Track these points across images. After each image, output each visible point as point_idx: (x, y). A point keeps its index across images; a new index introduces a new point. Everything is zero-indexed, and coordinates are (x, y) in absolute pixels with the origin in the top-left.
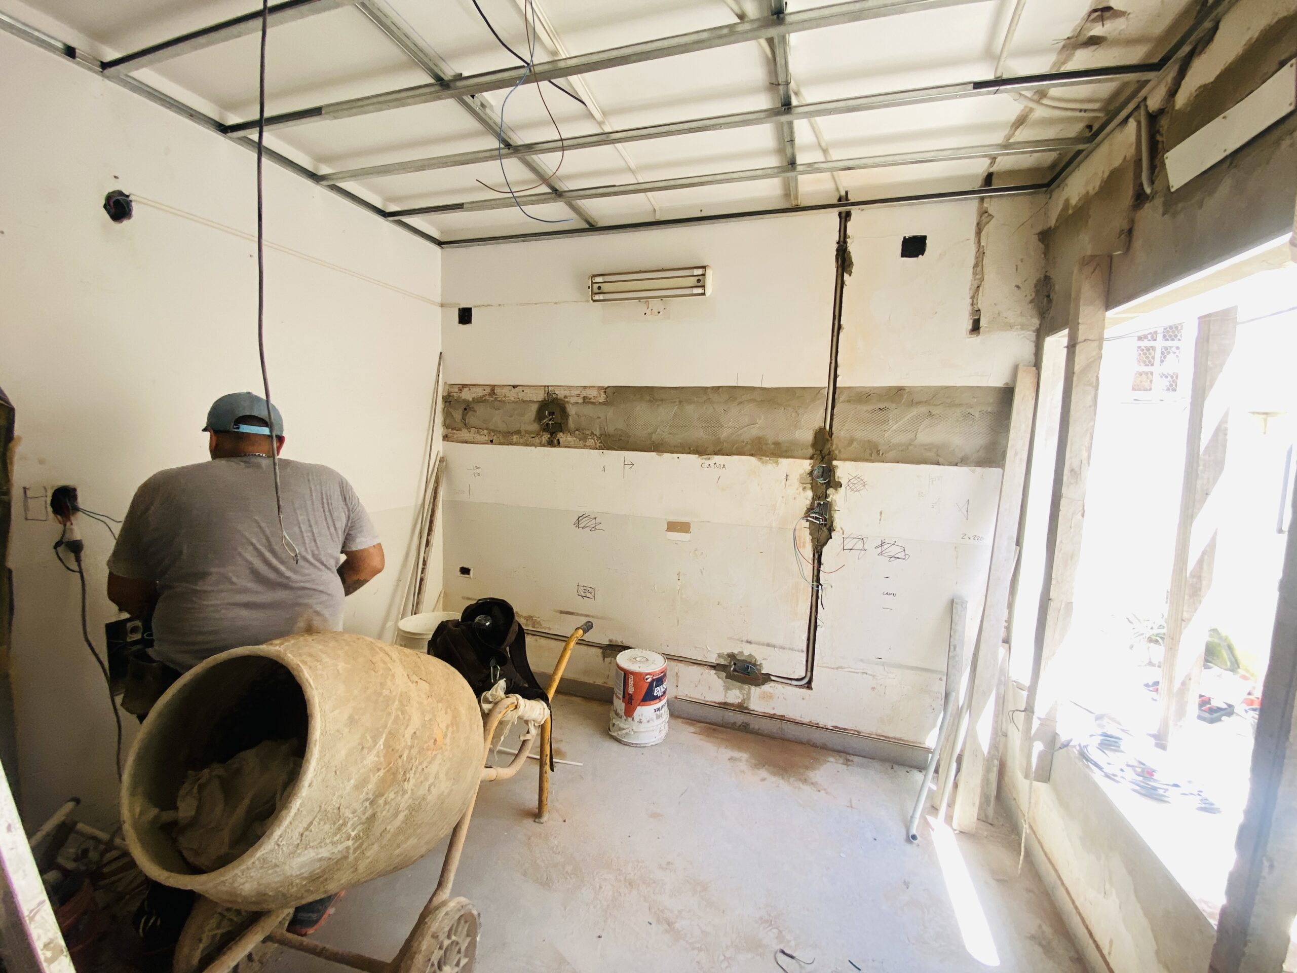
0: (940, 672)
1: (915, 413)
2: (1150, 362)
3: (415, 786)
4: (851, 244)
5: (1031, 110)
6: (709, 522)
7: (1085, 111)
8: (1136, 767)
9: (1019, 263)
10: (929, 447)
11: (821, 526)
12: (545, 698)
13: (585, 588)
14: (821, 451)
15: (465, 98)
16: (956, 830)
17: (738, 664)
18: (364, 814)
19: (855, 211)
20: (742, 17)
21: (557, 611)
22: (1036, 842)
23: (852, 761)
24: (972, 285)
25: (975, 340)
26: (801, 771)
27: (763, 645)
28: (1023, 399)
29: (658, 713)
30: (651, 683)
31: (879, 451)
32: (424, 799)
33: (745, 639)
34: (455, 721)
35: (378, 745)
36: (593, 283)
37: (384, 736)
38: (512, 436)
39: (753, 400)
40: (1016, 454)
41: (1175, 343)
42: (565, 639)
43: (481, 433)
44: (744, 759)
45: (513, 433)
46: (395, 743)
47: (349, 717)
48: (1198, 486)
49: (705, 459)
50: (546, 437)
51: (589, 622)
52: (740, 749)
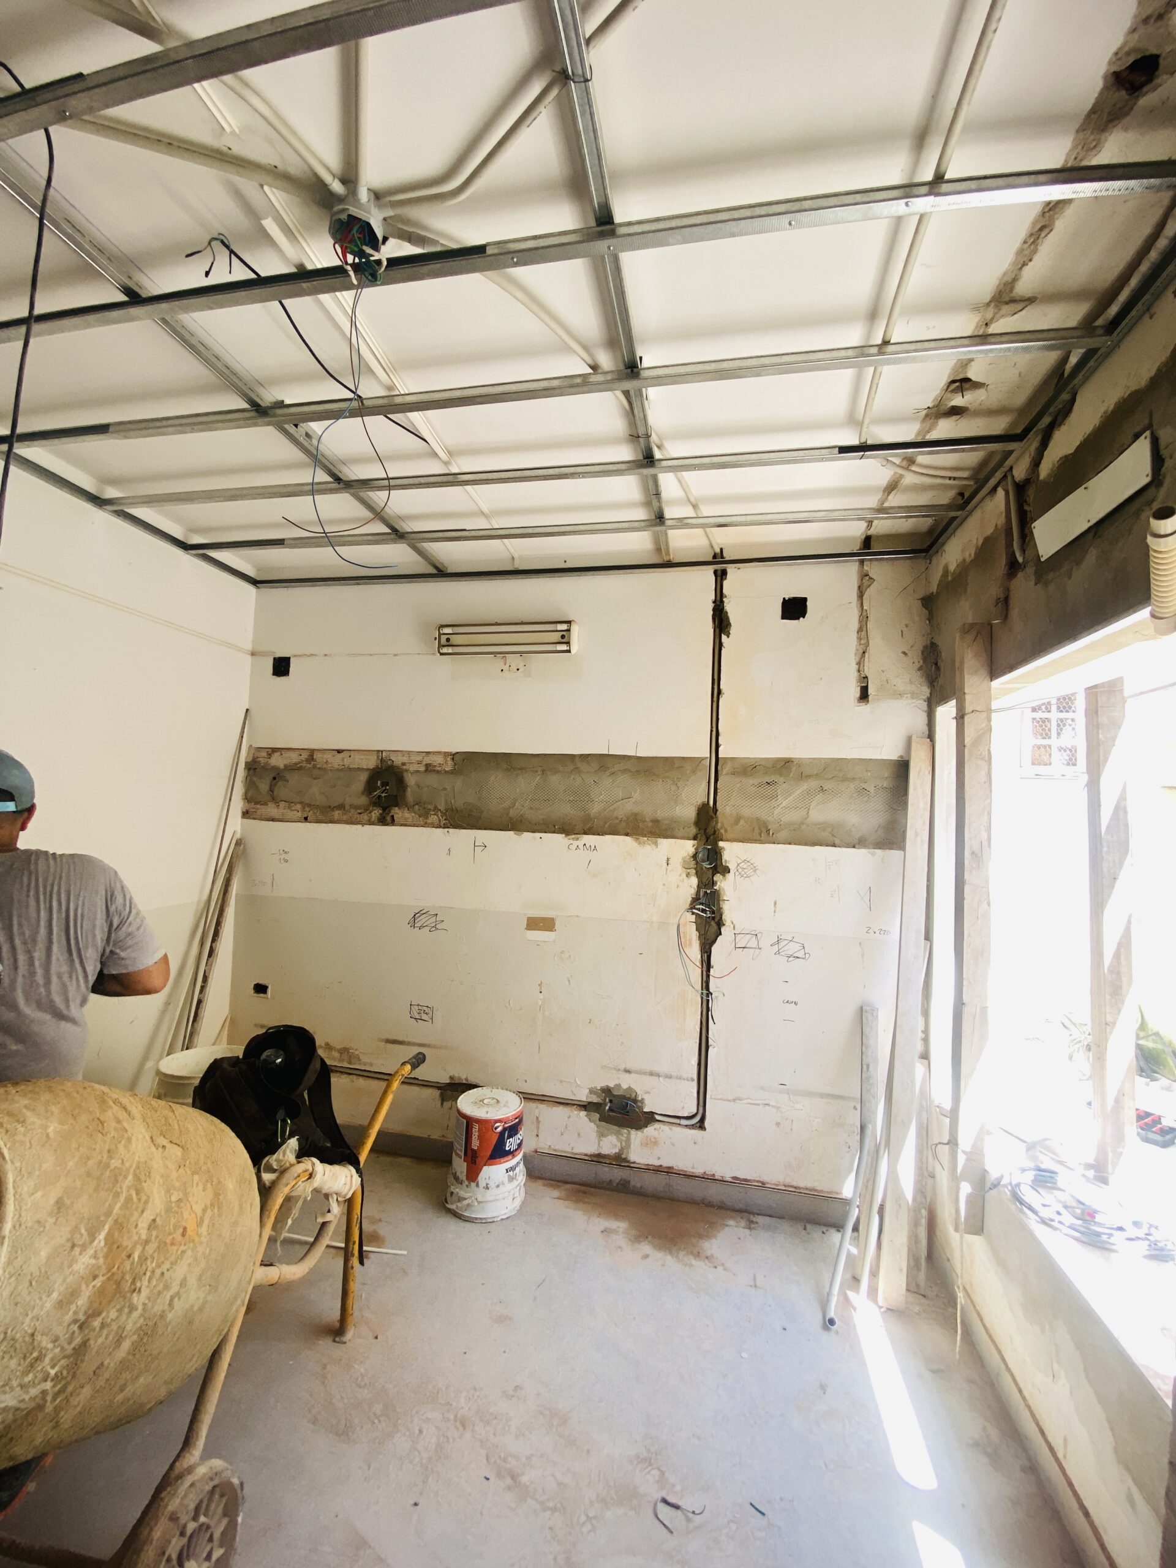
0: (854, 1099)
1: (805, 787)
2: (1047, 735)
3: (149, 1298)
4: (728, 603)
5: (902, 476)
6: (578, 916)
7: (955, 479)
8: (1074, 1208)
9: (905, 629)
10: (823, 826)
11: (708, 920)
12: (354, 1162)
13: (420, 1008)
14: (705, 830)
15: (286, 426)
16: (882, 1307)
17: (615, 1101)
18: (69, 1343)
19: (731, 569)
20: (595, 368)
21: (381, 1040)
22: (975, 1315)
23: (757, 1223)
24: (857, 650)
25: (864, 708)
26: (694, 1241)
27: (645, 1073)
28: (919, 773)
29: (511, 1173)
30: (502, 1133)
31: (769, 830)
32: (162, 1316)
33: (622, 1067)
34: (217, 1201)
35: (96, 1241)
36: (440, 635)
37: (107, 1227)
38: (333, 811)
39: (624, 771)
40: (916, 835)
41: (1070, 715)
42: (387, 1078)
43: (293, 808)
44: (621, 1230)
45: (333, 809)
46: (122, 1237)
47: (57, 1202)
48: (1105, 870)
49: (573, 839)
50: (376, 813)
51: (420, 1053)
52: (617, 1216)
